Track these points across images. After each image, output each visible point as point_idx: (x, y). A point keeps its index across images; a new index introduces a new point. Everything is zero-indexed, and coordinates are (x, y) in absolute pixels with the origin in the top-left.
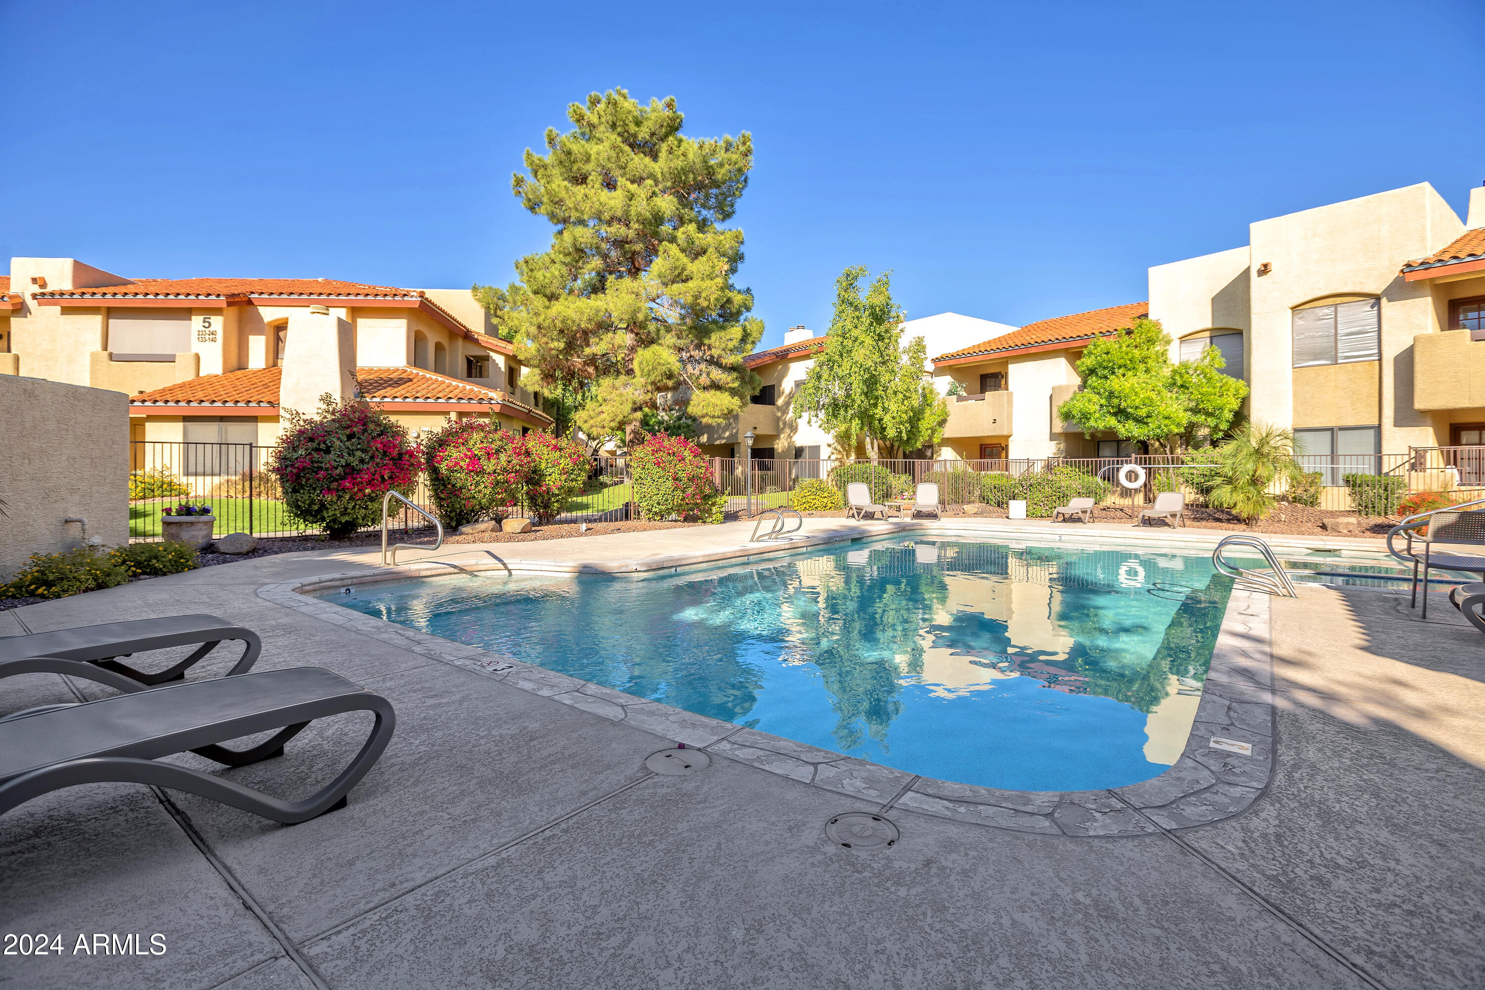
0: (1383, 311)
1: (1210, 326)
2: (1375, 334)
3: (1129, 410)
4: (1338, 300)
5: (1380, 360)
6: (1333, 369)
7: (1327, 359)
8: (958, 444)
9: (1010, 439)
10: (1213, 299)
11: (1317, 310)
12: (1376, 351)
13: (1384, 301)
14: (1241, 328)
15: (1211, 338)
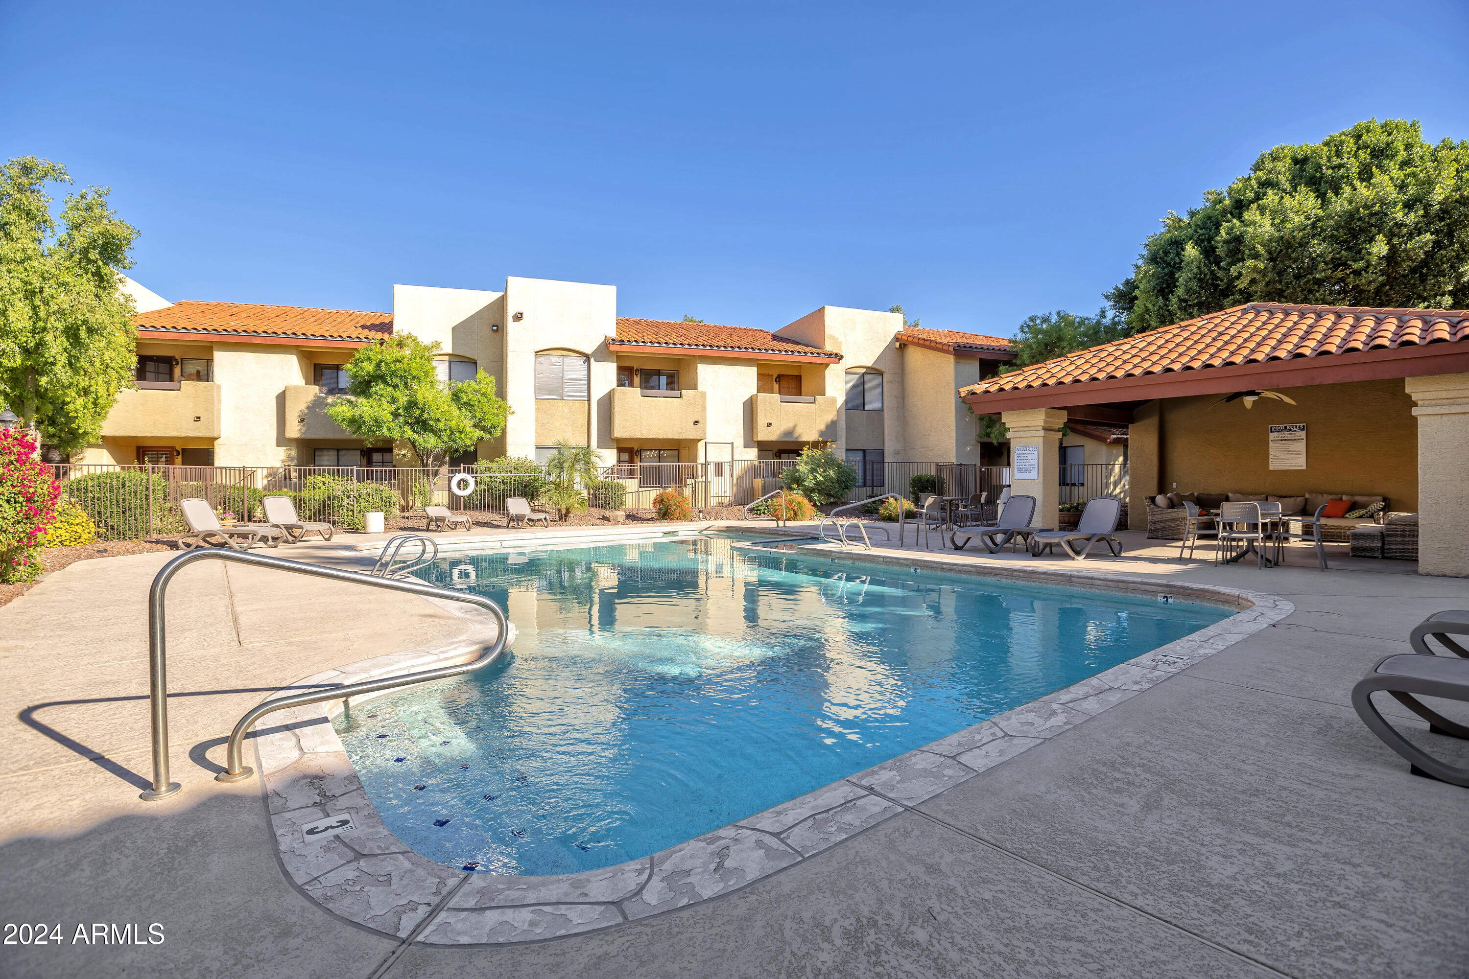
0: (592, 367)
1: (450, 352)
2: (586, 382)
3: (431, 423)
4: (565, 353)
5: (589, 400)
6: (561, 403)
7: (557, 395)
8: (113, 444)
9: (216, 442)
10: (453, 329)
11: (552, 358)
12: (586, 394)
13: (592, 360)
14: (476, 358)
15: (450, 362)
